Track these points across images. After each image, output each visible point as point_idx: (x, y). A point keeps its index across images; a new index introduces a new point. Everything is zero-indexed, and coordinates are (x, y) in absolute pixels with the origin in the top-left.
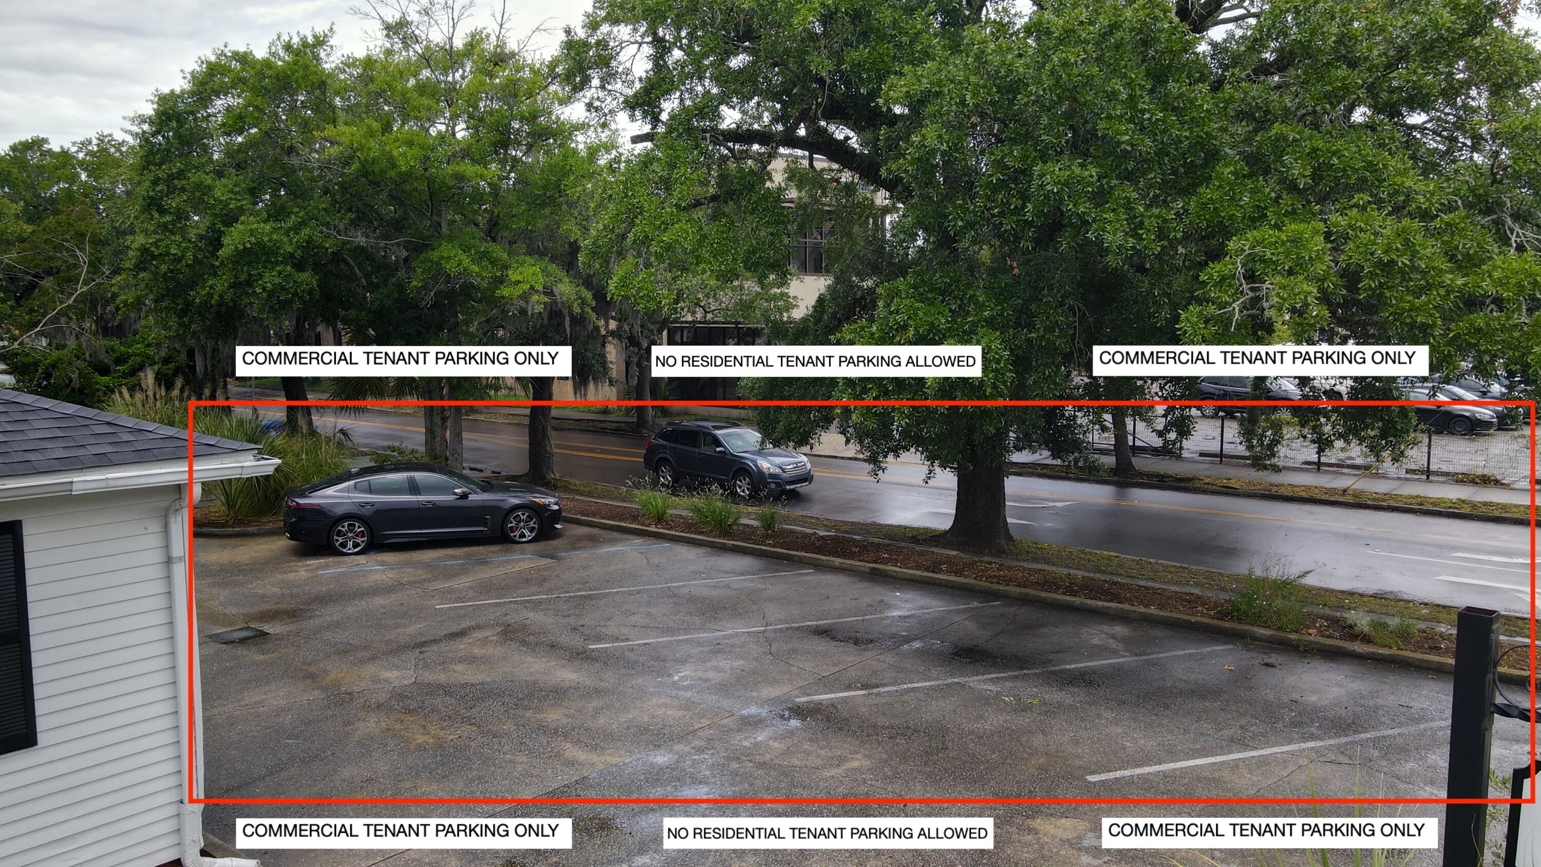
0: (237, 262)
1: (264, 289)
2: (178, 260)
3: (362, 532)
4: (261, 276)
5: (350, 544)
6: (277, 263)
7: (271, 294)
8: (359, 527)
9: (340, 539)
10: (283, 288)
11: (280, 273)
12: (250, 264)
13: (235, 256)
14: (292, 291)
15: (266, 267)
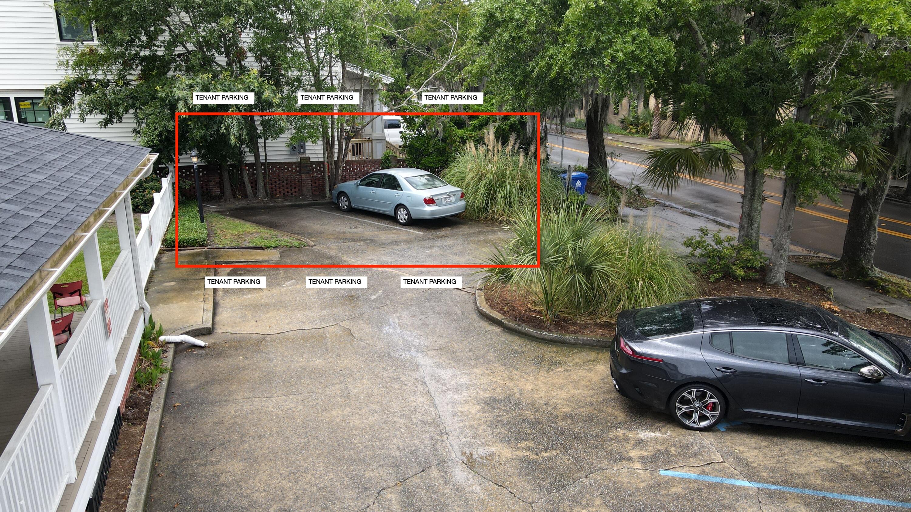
0: (584, 26)
1: (613, 59)
2: (520, 27)
3: (714, 403)
4: (611, 42)
5: (696, 416)
6: (631, 25)
7: (622, 66)
8: (711, 397)
9: (684, 409)
10: (636, 59)
11: (634, 39)
12: (599, 27)
13: (583, 19)
14: (646, 61)
15: (617, 31)
